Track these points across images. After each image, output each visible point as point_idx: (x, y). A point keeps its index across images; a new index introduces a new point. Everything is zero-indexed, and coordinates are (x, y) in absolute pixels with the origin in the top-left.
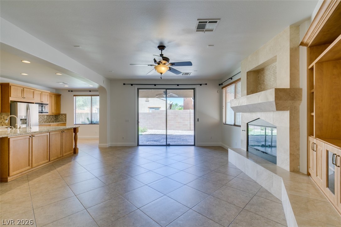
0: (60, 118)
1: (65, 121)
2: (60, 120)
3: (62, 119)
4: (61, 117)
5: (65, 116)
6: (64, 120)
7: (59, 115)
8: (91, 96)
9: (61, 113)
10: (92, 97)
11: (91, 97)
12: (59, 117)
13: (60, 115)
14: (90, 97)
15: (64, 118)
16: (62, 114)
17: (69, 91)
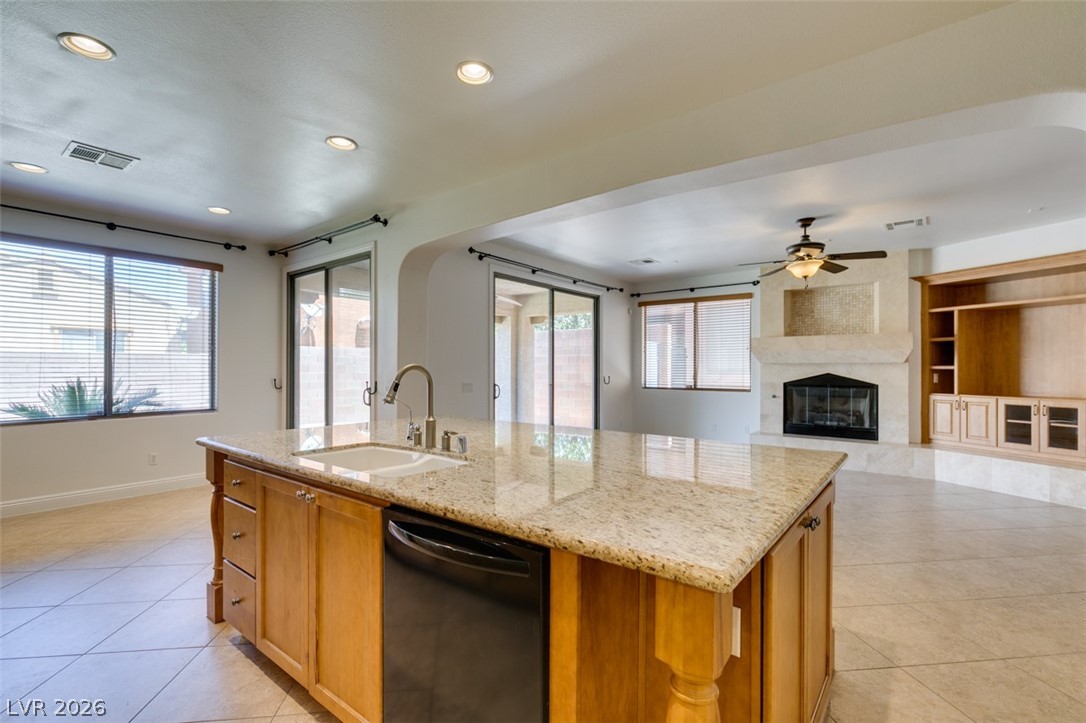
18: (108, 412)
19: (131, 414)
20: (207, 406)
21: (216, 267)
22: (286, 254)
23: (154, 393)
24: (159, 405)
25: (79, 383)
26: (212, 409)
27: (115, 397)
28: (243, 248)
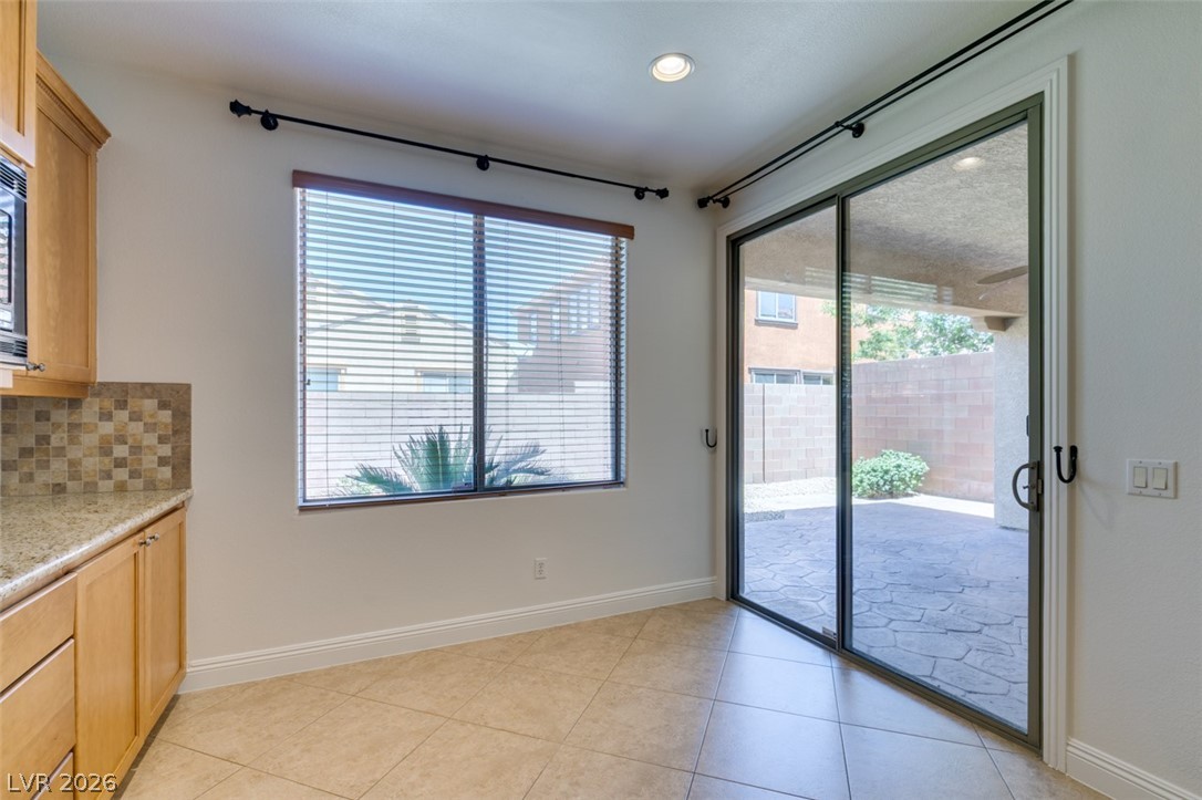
0: (89, 440)
1: (166, 472)
2: (92, 464)
3: (121, 451)
4: (107, 428)
5: (166, 416)
6: (149, 461)
7: (74, 404)
8: (481, 208)
9: (100, 378)
10: (490, 223)
11: (479, 233)
12: (74, 427)
13: (90, 410)
14: (467, 219)
15: (150, 439)
16: (122, 394)
17: (237, 108)
18: (480, 486)
19: (509, 489)
20: (609, 476)
21: (622, 231)
22: (726, 203)
23: (535, 451)
24: (542, 473)
25: (441, 434)
26: (617, 482)
27: (487, 459)
28: (663, 193)
